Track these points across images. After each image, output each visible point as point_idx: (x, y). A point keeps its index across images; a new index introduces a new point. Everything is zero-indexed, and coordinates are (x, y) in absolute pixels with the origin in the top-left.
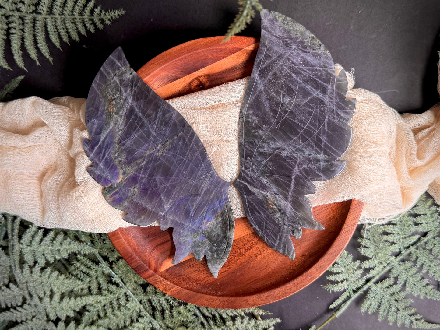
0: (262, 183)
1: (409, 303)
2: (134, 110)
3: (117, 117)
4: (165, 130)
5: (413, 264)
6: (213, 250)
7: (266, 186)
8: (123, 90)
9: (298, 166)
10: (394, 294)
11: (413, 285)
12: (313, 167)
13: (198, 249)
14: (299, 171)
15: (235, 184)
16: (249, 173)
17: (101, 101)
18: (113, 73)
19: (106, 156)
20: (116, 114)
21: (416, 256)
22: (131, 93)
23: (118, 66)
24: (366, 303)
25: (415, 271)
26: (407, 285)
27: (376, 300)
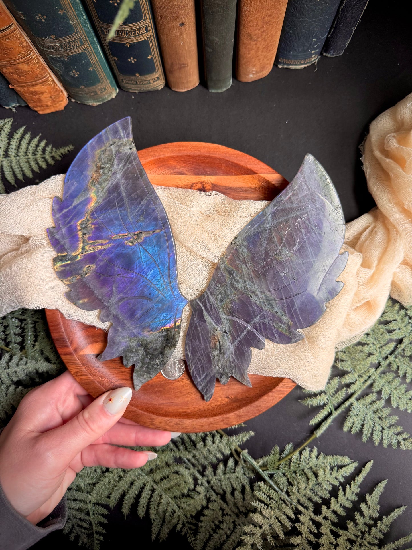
1: (394, 421)
2: (120, 187)
3: (98, 188)
5: (395, 375)
6: (145, 362)
7: (221, 320)
8: (116, 162)
9: (261, 317)
10: (377, 410)
11: (398, 398)
12: (273, 325)
13: (130, 354)
15: (193, 304)
17: (89, 165)
19: (72, 223)
20: (99, 184)
21: (397, 365)
23: (120, 135)
24: (349, 421)
25: (399, 383)
26: (392, 399)
27: (359, 418)
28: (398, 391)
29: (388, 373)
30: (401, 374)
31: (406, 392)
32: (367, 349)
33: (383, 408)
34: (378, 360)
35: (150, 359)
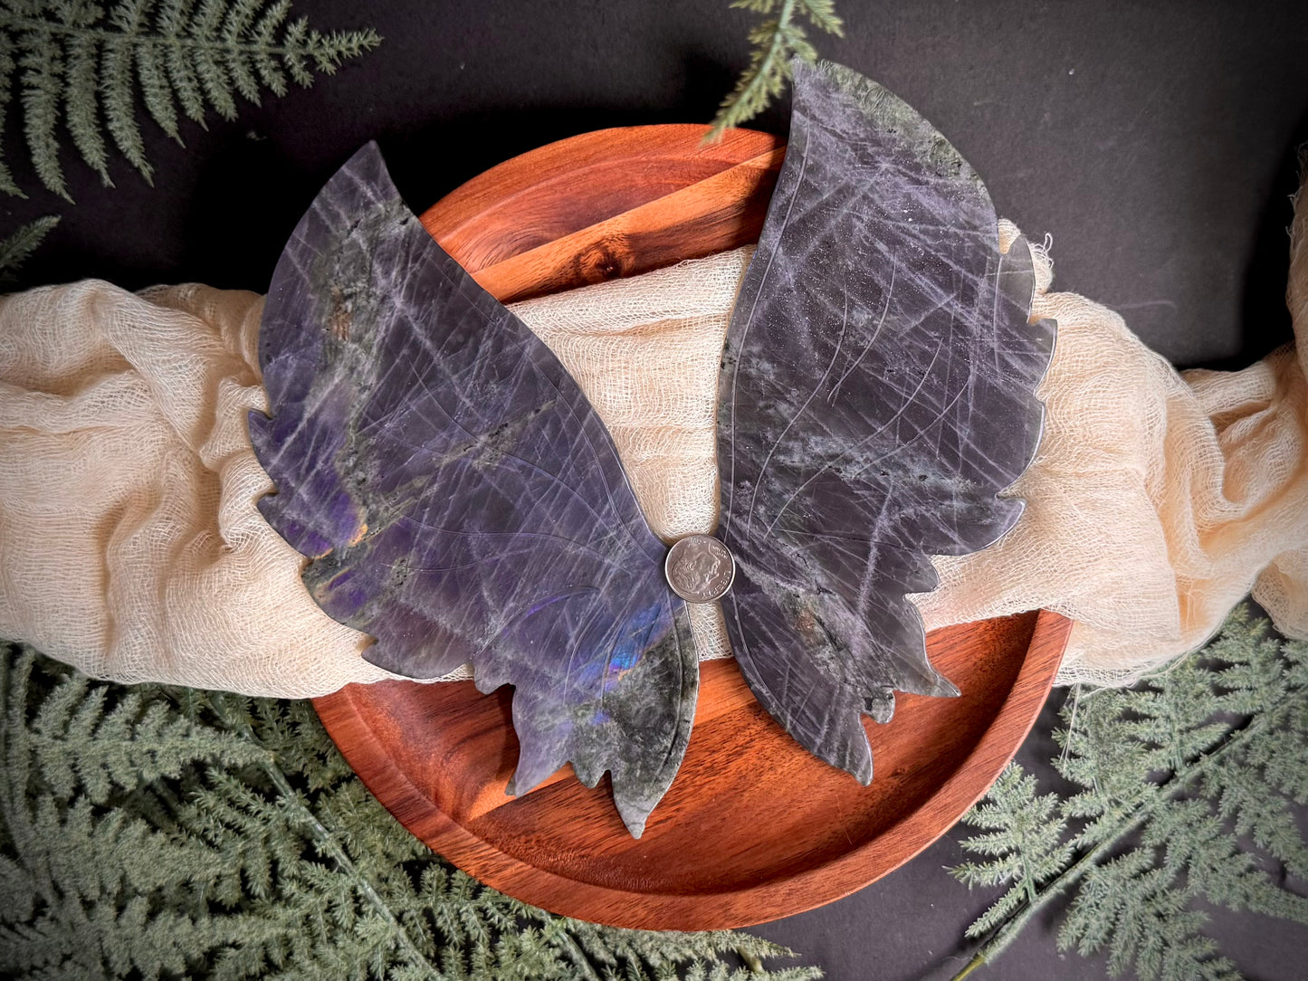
0: (781, 558)
1: (1196, 925)
2: (410, 328)
3: (355, 350)
4: (501, 394)
5: (1208, 808)
6: (633, 755)
7: (794, 565)
8: (378, 269)
9: (889, 509)
10: (1154, 895)
11: (1209, 870)
12: (931, 513)
13: (587, 751)
14: (892, 523)
16: (747, 527)
17: (310, 300)
18: (349, 218)
19: (319, 465)
20: (354, 341)
21: (1218, 783)
22: (403, 279)
23: (366, 197)
24: (1073, 923)
25: (1216, 830)
26: (1192, 869)
27: (1102, 915)
28: (1213, 851)
29: (1190, 800)
30: (1226, 807)
31: (1232, 855)
32: (1148, 730)
33: (1171, 888)
34: (1170, 762)
35: (642, 743)
